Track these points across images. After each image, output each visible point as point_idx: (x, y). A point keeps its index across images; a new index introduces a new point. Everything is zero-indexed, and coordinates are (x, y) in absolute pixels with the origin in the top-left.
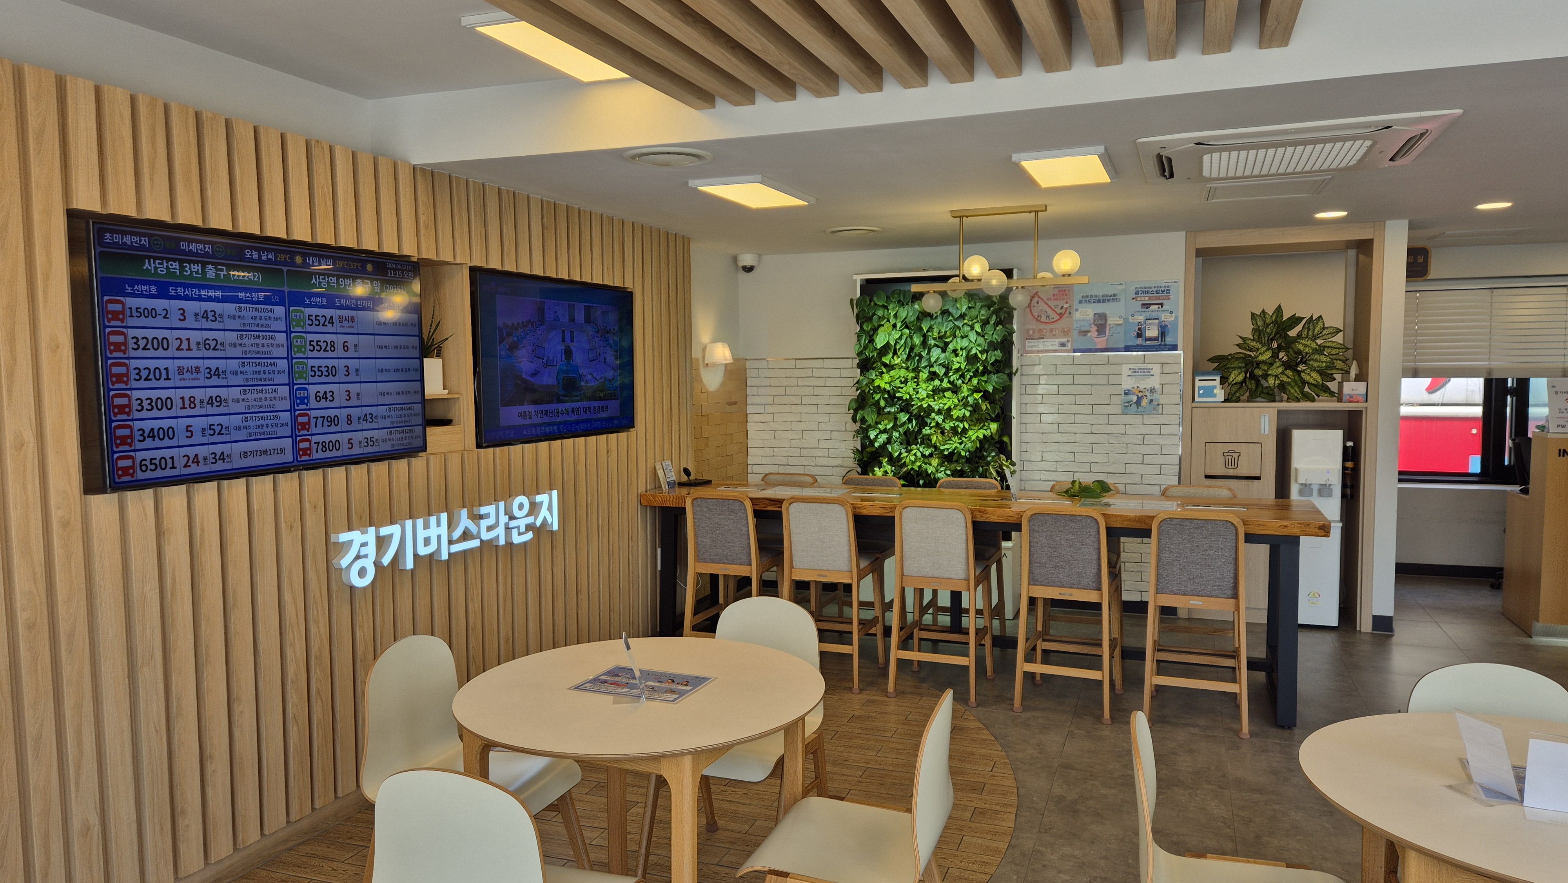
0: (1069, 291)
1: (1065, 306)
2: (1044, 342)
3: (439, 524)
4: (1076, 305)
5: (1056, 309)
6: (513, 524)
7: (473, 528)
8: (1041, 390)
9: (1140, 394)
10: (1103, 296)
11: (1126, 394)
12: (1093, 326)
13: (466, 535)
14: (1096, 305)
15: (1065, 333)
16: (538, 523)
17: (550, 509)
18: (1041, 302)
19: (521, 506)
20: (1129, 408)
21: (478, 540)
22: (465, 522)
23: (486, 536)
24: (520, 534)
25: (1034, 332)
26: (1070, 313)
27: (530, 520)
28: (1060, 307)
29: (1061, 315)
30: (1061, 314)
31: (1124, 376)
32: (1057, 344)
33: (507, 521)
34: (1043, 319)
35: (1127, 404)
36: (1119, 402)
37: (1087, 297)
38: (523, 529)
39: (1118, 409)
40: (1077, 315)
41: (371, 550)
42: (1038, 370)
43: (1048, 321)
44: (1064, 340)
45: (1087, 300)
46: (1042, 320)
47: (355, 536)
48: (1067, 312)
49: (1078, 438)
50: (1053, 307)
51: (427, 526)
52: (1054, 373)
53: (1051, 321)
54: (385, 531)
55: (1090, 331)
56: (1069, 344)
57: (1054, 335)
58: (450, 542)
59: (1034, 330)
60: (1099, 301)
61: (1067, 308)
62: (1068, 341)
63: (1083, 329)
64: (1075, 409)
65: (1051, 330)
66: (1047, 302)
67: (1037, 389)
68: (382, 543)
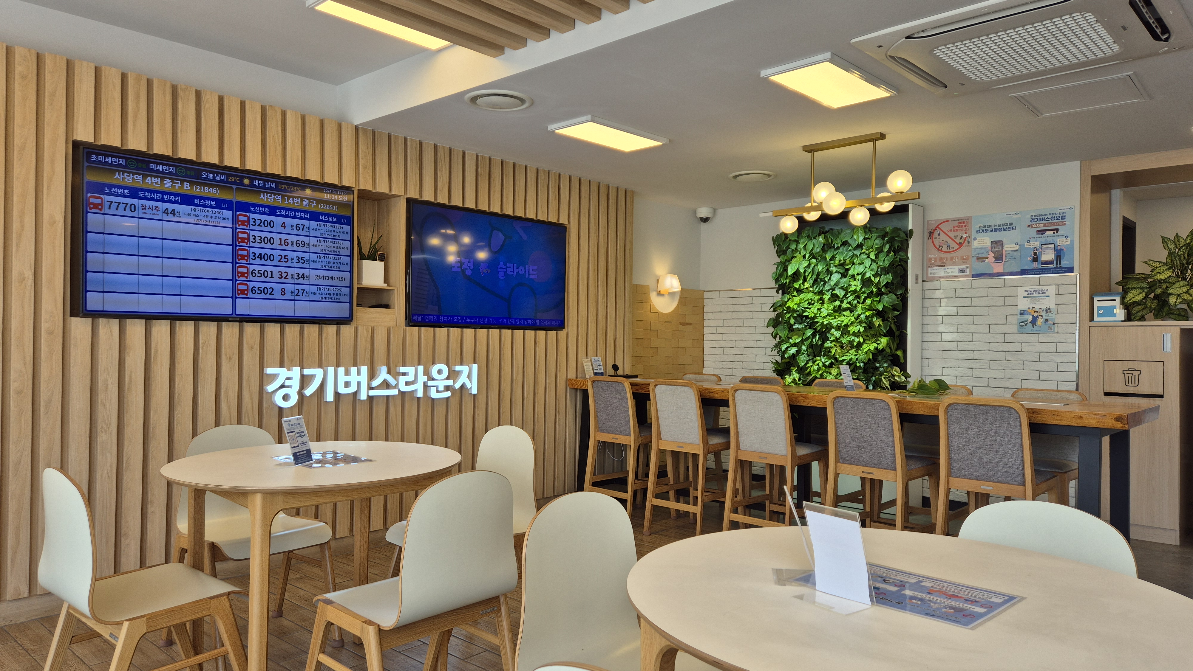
0: (968, 222)
1: (965, 236)
2: (944, 269)
3: (359, 373)
4: (974, 234)
5: (956, 240)
6: (430, 383)
7: (392, 381)
8: (941, 311)
9: (1035, 314)
10: (999, 225)
11: (1021, 314)
12: (990, 253)
13: (386, 385)
14: (994, 233)
15: (964, 260)
16: (457, 386)
17: (469, 377)
18: (942, 233)
19: (440, 372)
20: (1025, 327)
21: (397, 390)
22: (383, 375)
23: (404, 388)
24: (438, 391)
25: (936, 261)
26: (969, 242)
27: (450, 383)
28: (959, 237)
29: (960, 245)
30: (960, 243)
31: (1020, 297)
32: (957, 270)
33: (426, 380)
34: (945, 249)
35: (1023, 324)
36: (1016, 322)
37: (984, 227)
38: (441, 388)
39: (1015, 328)
40: (975, 244)
41: (296, 383)
42: (938, 294)
43: (948, 250)
44: (963, 267)
45: (984, 229)
46: (943, 250)
47: (282, 373)
48: (966, 241)
49: (976, 355)
50: (953, 238)
51: (347, 373)
52: (954, 296)
53: (952, 250)
54: (307, 372)
55: (987, 258)
56: (968, 270)
57: (954, 263)
58: (370, 388)
59: (935, 259)
60: (996, 230)
61: (966, 238)
62: (967, 268)
63: (980, 256)
64: (973, 328)
65: (952, 258)
66: (948, 234)
67: (938, 311)
68: (305, 381)
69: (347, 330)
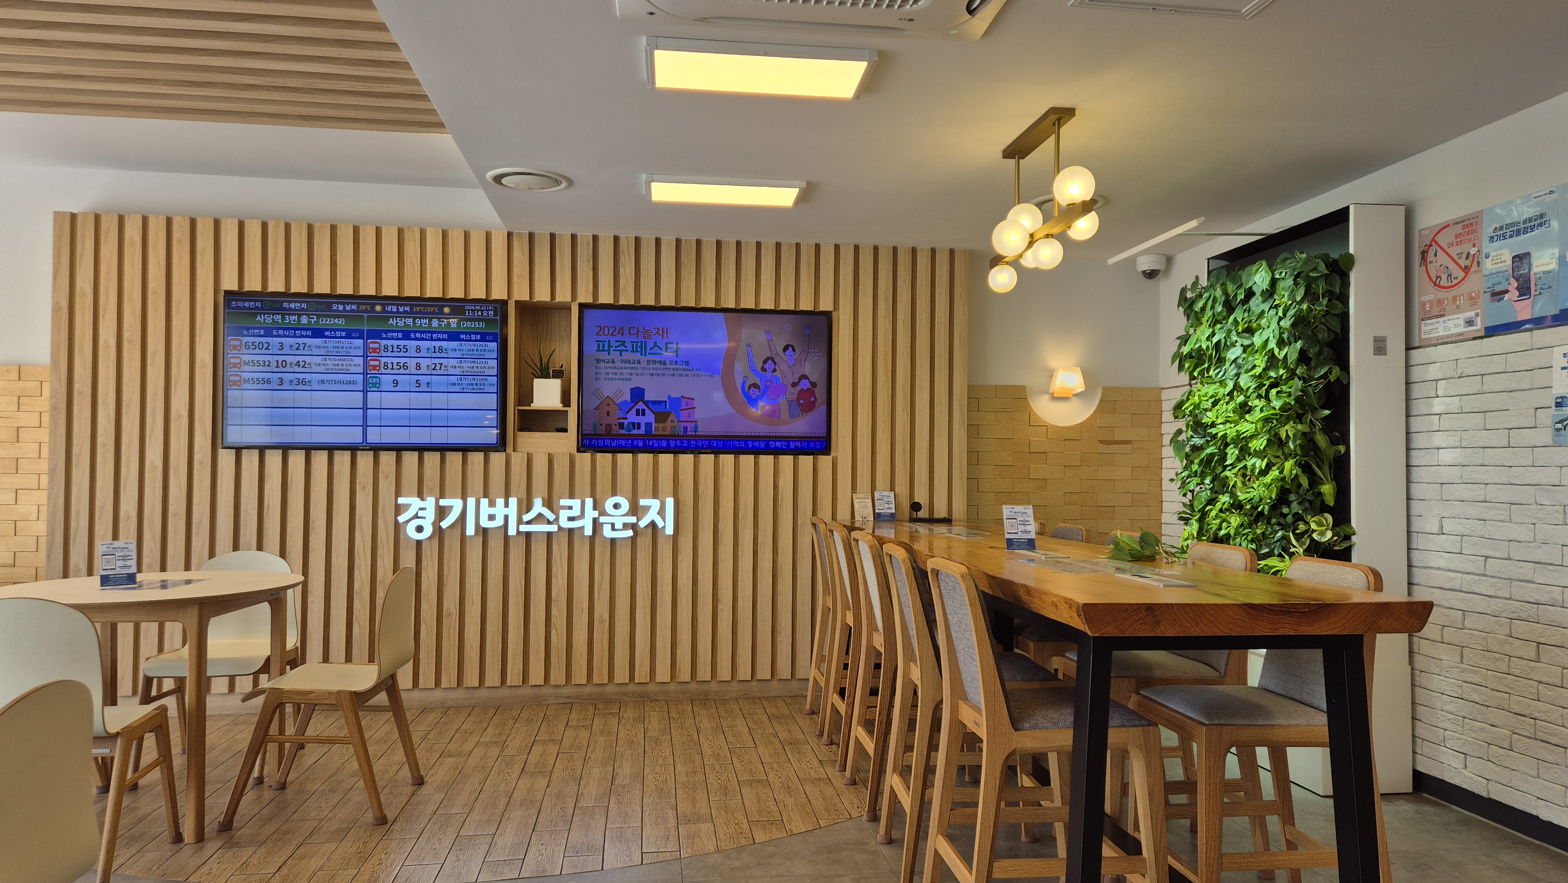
0: (1476, 223)
1: (1473, 251)
2: (1444, 322)
3: (507, 505)
4: (1487, 247)
5: (1459, 261)
6: (602, 519)
7: (550, 516)
8: (1438, 406)
10: (1525, 222)
11: (1558, 405)
12: (1512, 281)
14: (1515, 239)
15: (1473, 301)
16: (643, 524)
18: (1440, 251)
19: (616, 506)
20: (1563, 432)
21: (556, 526)
22: (539, 508)
23: (565, 524)
24: (613, 528)
25: (1431, 307)
26: (1478, 264)
27: (633, 520)
28: (1464, 256)
29: (1466, 269)
30: (1466, 267)
31: (1556, 369)
32: (1461, 322)
33: (597, 516)
34: (1444, 283)
35: (1560, 426)
36: (1549, 422)
37: (1501, 228)
38: (619, 526)
39: (1545, 436)
40: (1489, 265)
41: (430, 515)
42: (1433, 372)
43: (1449, 284)
44: (1471, 314)
45: (1504, 232)
46: (1442, 284)
47: (415, 503)
48: (1475, 263)
49: (1492, 492)
50: (1456, 258)
51: (492, 504)
52: (1454, 375)
53: (1455, 282)
54: (443, 502)
55: (1507, 291)
56: (1479, 320)
57: (1458, 307)
59: (1431, 302)
60: (1518, 233)
61: (1474, 255)
62: (1477, 315)
63: (1498, 289)
64: (1484, 438)
65: (1455, 299)
66: (1448, 250)
67: (1432, 406)
69: (498, 459)
